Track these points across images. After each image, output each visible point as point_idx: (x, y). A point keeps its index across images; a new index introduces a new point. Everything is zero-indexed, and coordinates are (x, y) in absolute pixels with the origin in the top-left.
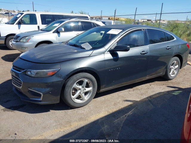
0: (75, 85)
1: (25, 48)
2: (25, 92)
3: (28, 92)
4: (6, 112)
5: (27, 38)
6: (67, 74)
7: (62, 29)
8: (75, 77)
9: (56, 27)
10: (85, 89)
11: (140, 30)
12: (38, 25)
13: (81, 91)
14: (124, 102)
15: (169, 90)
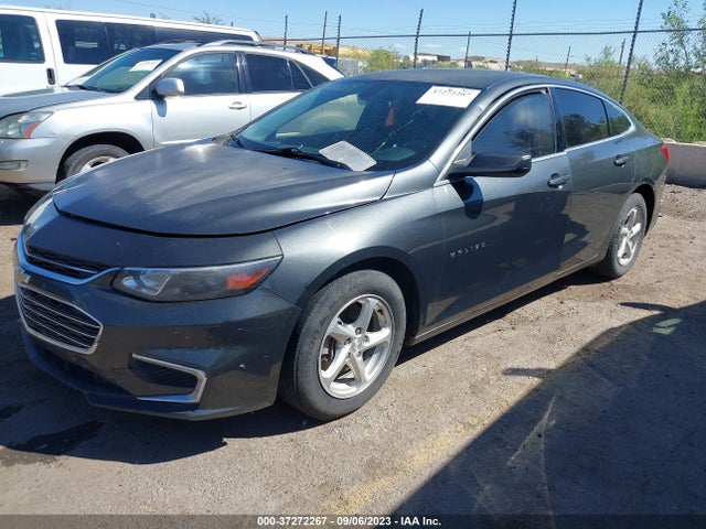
0: (335, 327)
1: (15, 165)
2: (113, 369)
3: (130, 367)
4: (16, 466)
5: (24, 118)
6: (308, 279)
7: (174, 86)
8: (334, 290)
9: (147, 73)
10: (367, 339)
11: (536, 93)
12: (49, 64)
13: (353, 348)
14: (503, 378)
15: (637, 318)
